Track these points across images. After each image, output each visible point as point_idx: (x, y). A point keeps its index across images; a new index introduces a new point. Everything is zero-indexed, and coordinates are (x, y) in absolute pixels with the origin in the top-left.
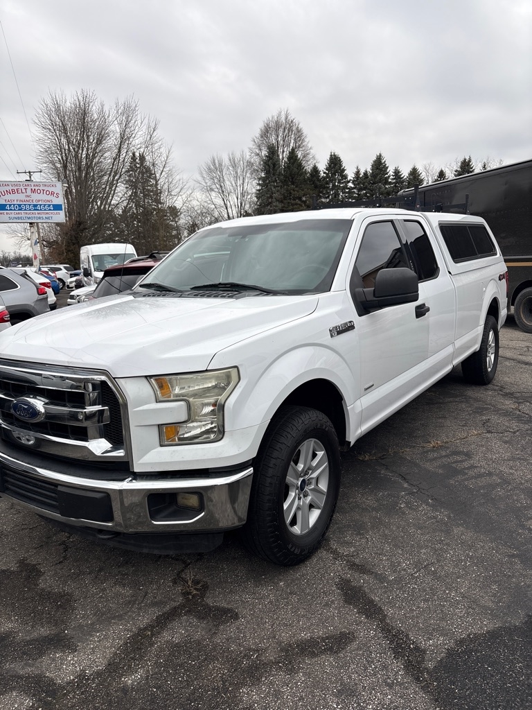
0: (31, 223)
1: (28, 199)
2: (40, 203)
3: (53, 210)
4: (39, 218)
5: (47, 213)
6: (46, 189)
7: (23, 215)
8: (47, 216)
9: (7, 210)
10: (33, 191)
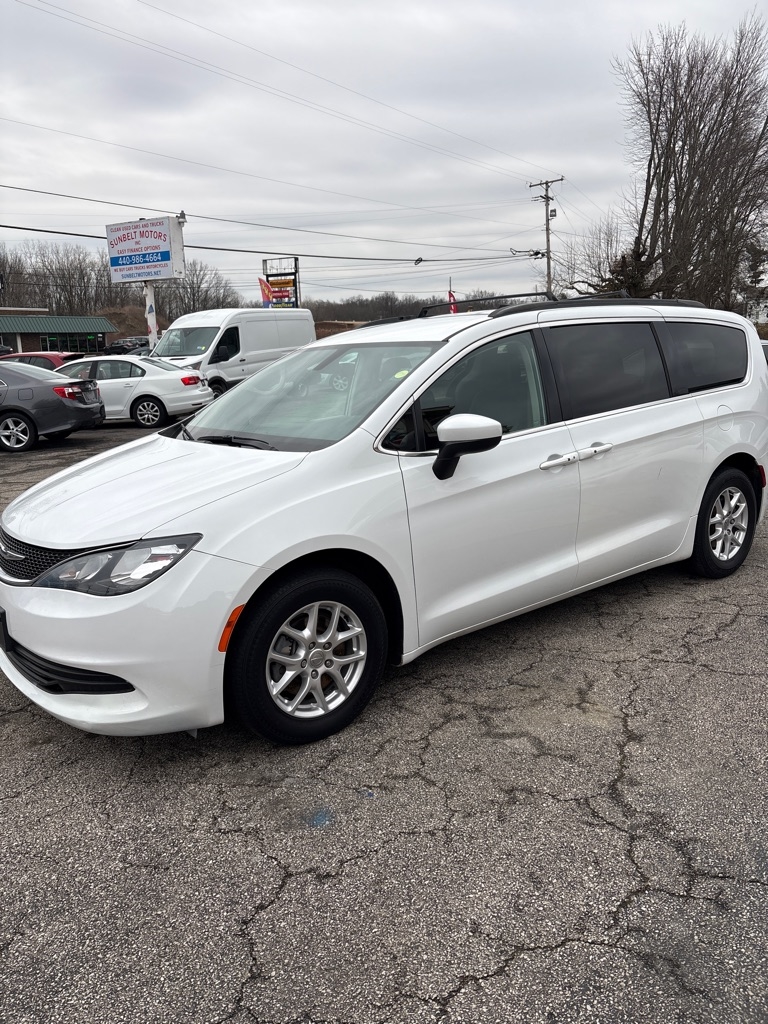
0: (145, 282)
1: (138, 246)
2: (149, 251)
3: (162, 260)
4: (149, 274)
5: (155, 266)
6: (154, 229)
7: (134, 271)
8: (156, 270)
9: (120, 265)
10: (142, 234)
